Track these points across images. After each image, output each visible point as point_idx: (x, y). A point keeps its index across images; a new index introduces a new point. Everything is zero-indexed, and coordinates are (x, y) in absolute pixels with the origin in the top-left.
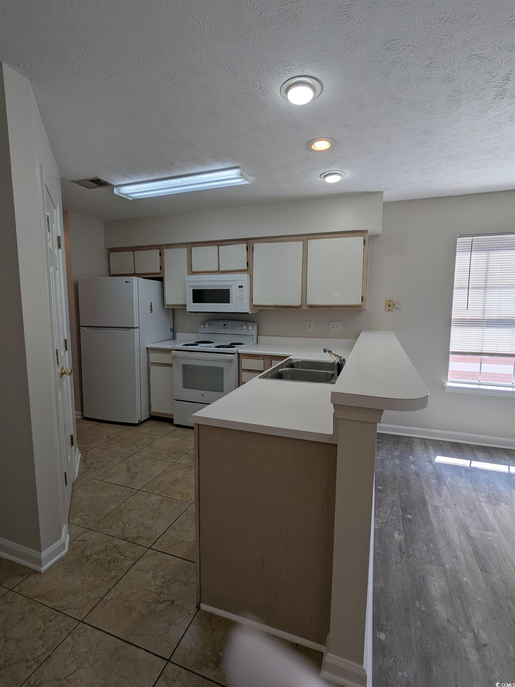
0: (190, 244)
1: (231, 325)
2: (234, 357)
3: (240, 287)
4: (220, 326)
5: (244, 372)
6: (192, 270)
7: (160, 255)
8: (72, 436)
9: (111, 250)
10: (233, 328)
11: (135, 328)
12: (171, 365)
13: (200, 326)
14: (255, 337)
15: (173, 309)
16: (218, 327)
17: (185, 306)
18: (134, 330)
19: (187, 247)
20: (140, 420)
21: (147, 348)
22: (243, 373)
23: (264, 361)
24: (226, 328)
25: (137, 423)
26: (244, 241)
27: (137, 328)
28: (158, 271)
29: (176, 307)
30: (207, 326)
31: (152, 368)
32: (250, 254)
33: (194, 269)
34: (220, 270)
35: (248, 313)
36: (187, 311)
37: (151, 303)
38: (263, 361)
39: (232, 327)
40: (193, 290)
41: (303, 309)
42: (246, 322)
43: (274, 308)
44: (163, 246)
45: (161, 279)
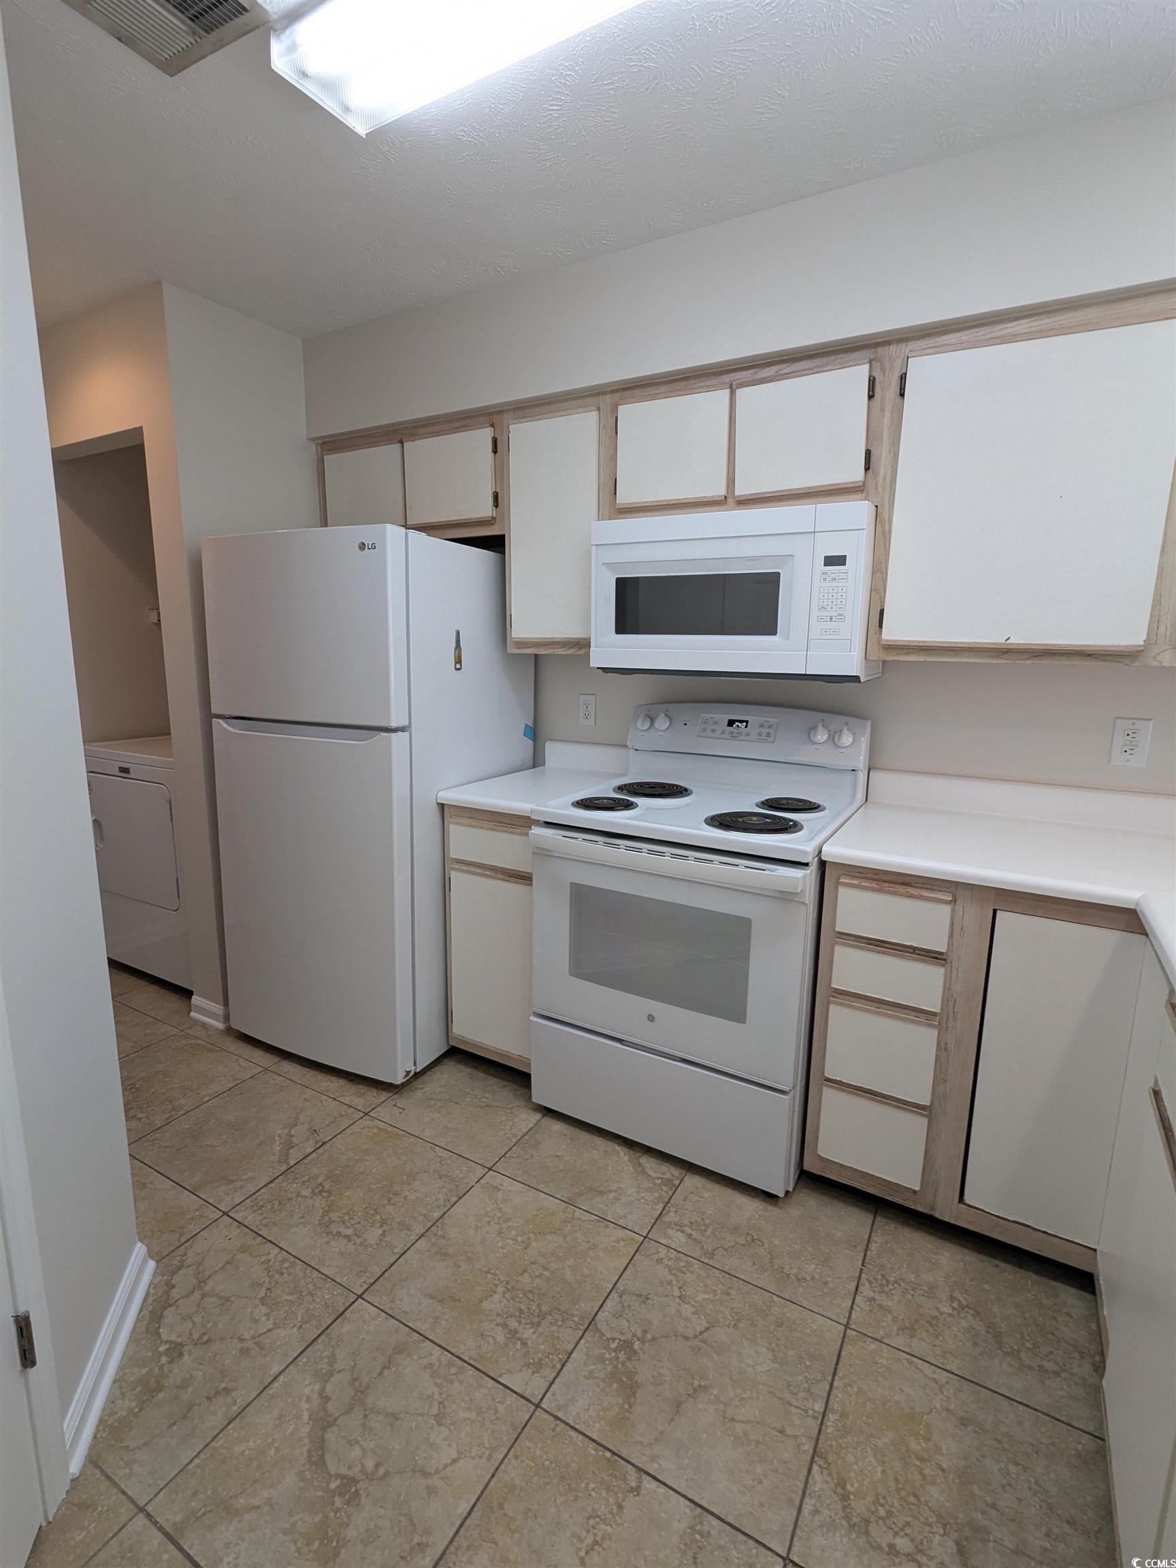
0: (612, 392)
1: (762, 726)
2: (804, 879)
3: (831, 561)
4: (714, 727)
5: (845, 945)
6: (618, 502)
7: (495, 451)
8: (23, 1324)
9: (331, 445)
10: (768, 735)
11: (395, 730)
12: (525, 878)
13: (635, 723)
14: (862, 777)
15: (536, 656)
16: (704, 730)
17: (583, 644)
18: (390, 737)
19: (598, 409)
20: (408, 1072)
21: (442, 806)
22: (838, 949)
23: (953, 911)
24: (740, 734)
25: (399, 1083)
26: (857, 354)
27: (403, 729)
28: (487, 510)
29: (550, 651)
30: (662, 723)
31: (458, 879)
32: (882, 410)
33: (625, 496)
34: (737, 494)
35: (856, 679)
36: (594, 663)
37: (458, 634)
38: (947, 909)
39: (765, 731)
40: (618, 580)
41: (1155, 664)
42: (826, 716)
43: (992, 657)
44: (507, 411)
45: (496, 544)
